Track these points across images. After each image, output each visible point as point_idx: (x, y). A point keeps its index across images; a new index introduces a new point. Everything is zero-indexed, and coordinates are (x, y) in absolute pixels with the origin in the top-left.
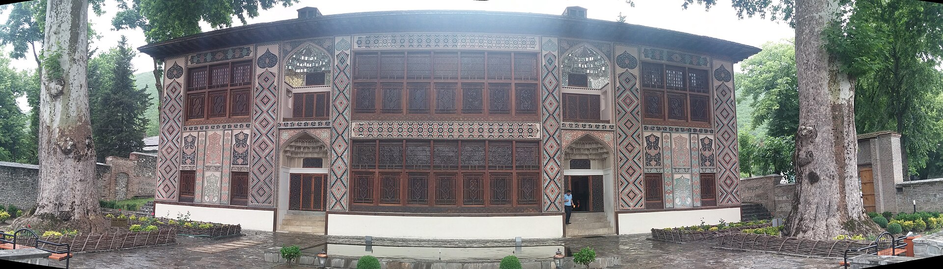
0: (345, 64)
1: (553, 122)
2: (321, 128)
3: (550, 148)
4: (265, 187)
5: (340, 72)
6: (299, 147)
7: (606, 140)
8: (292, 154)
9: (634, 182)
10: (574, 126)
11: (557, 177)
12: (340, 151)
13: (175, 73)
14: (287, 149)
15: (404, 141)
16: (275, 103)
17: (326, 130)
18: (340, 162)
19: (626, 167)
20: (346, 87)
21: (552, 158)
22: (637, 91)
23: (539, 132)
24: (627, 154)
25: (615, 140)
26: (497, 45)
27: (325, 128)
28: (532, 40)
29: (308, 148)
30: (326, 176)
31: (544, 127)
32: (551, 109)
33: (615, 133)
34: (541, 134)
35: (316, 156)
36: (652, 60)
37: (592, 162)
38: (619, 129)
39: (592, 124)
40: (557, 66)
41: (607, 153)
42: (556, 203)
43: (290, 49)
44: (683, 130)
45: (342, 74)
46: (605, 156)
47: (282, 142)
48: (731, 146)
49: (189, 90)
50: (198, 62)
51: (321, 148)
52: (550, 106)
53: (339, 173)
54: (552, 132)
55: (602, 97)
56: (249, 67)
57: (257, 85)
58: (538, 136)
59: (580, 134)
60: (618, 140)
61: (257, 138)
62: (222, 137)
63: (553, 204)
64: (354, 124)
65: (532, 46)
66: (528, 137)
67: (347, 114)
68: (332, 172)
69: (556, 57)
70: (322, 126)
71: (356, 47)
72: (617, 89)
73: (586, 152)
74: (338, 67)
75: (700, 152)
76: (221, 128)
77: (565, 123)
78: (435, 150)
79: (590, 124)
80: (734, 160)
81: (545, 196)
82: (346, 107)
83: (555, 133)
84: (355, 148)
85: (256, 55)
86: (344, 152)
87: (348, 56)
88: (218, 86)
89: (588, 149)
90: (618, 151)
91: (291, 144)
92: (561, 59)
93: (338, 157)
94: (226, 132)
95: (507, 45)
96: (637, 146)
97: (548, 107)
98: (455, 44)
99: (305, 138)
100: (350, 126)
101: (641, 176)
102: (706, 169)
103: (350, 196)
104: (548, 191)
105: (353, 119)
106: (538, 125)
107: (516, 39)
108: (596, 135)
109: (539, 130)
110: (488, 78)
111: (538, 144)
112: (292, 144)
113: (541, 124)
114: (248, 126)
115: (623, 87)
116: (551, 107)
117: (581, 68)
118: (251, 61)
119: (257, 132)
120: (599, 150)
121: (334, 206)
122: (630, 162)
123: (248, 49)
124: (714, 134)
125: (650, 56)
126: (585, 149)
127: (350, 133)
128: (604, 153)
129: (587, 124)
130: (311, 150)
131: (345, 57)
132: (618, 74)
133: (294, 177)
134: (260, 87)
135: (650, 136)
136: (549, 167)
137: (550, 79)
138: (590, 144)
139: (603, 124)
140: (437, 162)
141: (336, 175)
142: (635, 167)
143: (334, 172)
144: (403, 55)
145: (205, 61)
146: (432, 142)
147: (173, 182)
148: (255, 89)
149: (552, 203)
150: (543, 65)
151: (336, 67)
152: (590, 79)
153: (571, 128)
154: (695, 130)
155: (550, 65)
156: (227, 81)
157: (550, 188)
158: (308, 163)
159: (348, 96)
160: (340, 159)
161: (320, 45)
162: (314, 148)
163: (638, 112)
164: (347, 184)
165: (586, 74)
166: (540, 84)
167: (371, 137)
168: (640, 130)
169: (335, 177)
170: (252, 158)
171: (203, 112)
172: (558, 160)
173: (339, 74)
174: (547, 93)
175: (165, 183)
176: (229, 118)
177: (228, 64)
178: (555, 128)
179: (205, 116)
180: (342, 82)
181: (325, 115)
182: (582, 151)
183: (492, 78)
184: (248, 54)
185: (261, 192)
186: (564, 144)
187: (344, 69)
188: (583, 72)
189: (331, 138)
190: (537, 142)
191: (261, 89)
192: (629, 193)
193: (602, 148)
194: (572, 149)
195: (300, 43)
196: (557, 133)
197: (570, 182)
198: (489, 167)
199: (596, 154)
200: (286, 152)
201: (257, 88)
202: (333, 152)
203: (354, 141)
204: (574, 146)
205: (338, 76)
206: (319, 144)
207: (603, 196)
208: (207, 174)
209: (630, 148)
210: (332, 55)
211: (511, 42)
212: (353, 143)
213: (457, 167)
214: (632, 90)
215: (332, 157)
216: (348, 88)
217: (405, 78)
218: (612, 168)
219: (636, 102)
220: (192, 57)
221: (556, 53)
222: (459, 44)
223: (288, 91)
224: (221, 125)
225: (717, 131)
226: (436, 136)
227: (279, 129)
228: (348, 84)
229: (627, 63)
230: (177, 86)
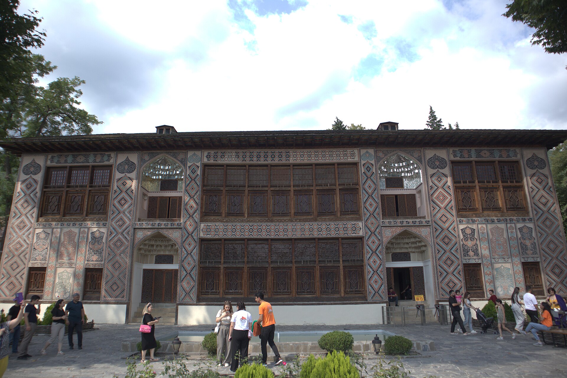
0: (195, 174)
1: (374, 220)
2: (173, 228)
3: (371, 243)
4: (118, 282)
5: (191, 181)
6: (153, 246)
7: (423, 234)
8: (145, 251)
9: (453, 272)
10: (392, 223)
11: (380, 269)
12: (189, 249)
13: (32, 169)
14: (141, 247)
15: (246, 240)
16: (131, 205)
17: (177, 230)
18: (189, 258)
19: (444, 258)
20: (196, 194)
21: (374, 252)
22: (450, 188)
23: (362, 229)
24: (444, 246)
25: (432, 234)
26: (323, 158)
27: (176, 228)
28: (352, 152)
29: (161, 246)
30: (176, 271)
31: (366, 226)
32: (371, 209)
33: (431, 228)
34: (364, 231)
35: (167, 253)
36: (461, 159)
37: (412, 255)
38: (434, 224)
39: (408, 220)
40: (375, 172)
41: (425, 246)
42: (380, 292)
43: (148, 159)
44: (499, 221)
45: (193, 183)
46: (424, 248)
47: (136, 241)
48: (555, 233)
49: (46, 187)
50: (58, 162)
51: (172, 246)
52: (370, 206)
53: (189, 268)
54: (373, 229)
55: (417, 196)
56: (109, 171)
57: (115, 188)
58: (361, 233)
59: (399, 230)
60: (435, 233)
61: (113, 236)
62: (77, 235)
63: (377, 294)
64: (202, 225)
65: (352, 157)
66: (352, 235)
67: (197, 216)
68: (182, 268)
69: (373, 165)
70: (174, 227)
71: (205, 160)
72: (430, 188)
73: (406, 246)
74: (190, 176)
75: (519, 242)
76: (77, 226)
77: (384, 220)
78: (273, 247)
79: (407, 220)
80: (561, 247)
81: (370, 286)
82: (196, 211)
83: (376, 230)
84: (203, 246)
85: (116, 161)
86: (193, 250)
87: (198, 167)
88: (77, 187)
89: (407, 243)
90: (435, 243)
91: (145, 242)
92: (378, 166)
93: (188, 254)
94: (82, 229)
95: (331, 158)
96: (453, 238)
97: (369, 207)
98: (288, 159)
99: (158, 237)
100: (199, 227)
101: (459, 267)
102: (528, 258)
103: (198, 289)
104: (372, 282)
105: (202, 221)
106: (360, 224)
107: (339, 153)
108: (414, 230)
109: (362, 227)
110: (316, 185)
111: (362, 240)
112: (147, 242)
113: (363, 223)
114: (104, 225)
115: (436, 185)
116: (371, 208)
117: (397, 172)
118: (111, 166)
119: (113, 231)
120: (417, 243)
121: (183, 298)
122: (448, 253)
123: (109, 156)
124: (533, 222)
125: (459, 155)
126: (404, 244)
127: (199, 233)
128: (422, 246)
129: (405, 220)
130: (163, 248)
131: (196, 169)
132: (430, 175)
133: (147, 272)
134: (118, 189)
135: (466, 228)
136: (372, 260)
137: (369, 184)
138: (408, 238)
139: (419, 220)
140: (274, 258)
141: (185, 270)
142: (453, 258)
143: (184, 268)
144: (245, 168)
145: (66, 161)
146: (270, 240)
147: (20, 280)
148: (114, 191)
149: (376, 292)
150: (363, 172)
151: (188, 176)
152: (405, 182)
153: (390, 225)
154: (511, 220)
155: (369, 172)
156: (86, 182)
157: (374, 279)
158: (160, 260)
159: (197, 201)
160: (189, 256)
161: (175, 158)
162: (166, 246)
163: (452, 207)
164: (195, 278)
165: (402, 177)
166: (360, 189)
167: (217, 237)
168: (455, 223)
169: (185, 272)
170: (107, 255)
171: (59, 210)
172: (380, 253)
173: (190, 182)
174: (367, 196)
175: (10, 281)
176: (87, 216)
177: (88, 166)
178: (376, 226)
179: (62, 213)
180: (193, 189)
181: (177, 217)
182: (402, 245)
183: (319, 185)
184: (108, 160)
185: (115, 287)
186: (384, 239)
187: (195, 178)
188: (398, 175)
189: (182, 238)
190: (361, 238)
191: (119, 192)
192: (449, 282)
193: (420, 242)
194: (392, 244)
195: (158, 154)
196: (377, 230)
197: (392, 274)
198: (319, 261)
199: (415, 248)
200: (140, 249)
201: (115, 191)
202: (183, 250)
203: (202, 240)
204: (394, 241)
205: (189, 183)
206: (171, 243)
207: (424, 286)
208: (59, 270)
209: (446, 240)
210: (184, 166)
211: (335, 156)
212: (201, 242)
213: (292, 262)
214: (445, 187)
215: (183, 254)
216: (198, 194)
217: (247, 186)
218: (431, 259)
219: (449, 198)
220: (52, 157)
221: (373, 162)
222: (291, 159)
223: (144, 195)
224: (78, 223)
225: (536, 219)
226: (273, 235)
227: (135, 228)
228: (198, 191)
229: (437, 164)
230: (33, 183)
